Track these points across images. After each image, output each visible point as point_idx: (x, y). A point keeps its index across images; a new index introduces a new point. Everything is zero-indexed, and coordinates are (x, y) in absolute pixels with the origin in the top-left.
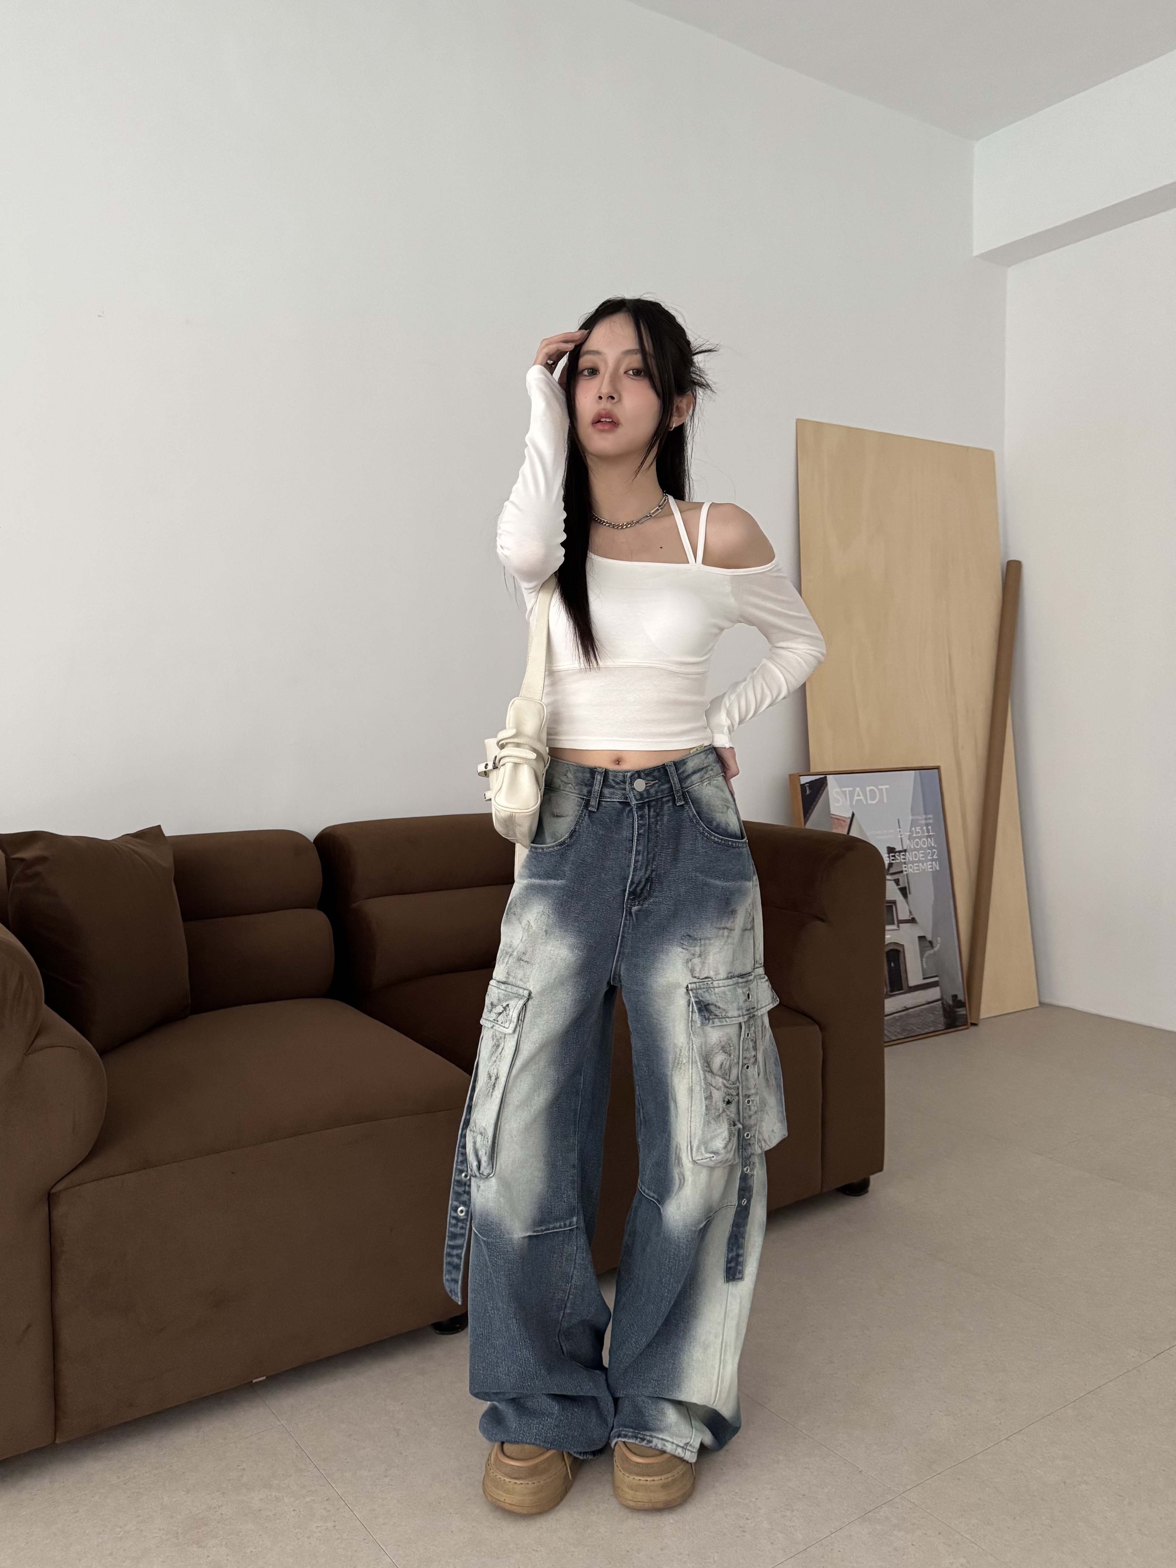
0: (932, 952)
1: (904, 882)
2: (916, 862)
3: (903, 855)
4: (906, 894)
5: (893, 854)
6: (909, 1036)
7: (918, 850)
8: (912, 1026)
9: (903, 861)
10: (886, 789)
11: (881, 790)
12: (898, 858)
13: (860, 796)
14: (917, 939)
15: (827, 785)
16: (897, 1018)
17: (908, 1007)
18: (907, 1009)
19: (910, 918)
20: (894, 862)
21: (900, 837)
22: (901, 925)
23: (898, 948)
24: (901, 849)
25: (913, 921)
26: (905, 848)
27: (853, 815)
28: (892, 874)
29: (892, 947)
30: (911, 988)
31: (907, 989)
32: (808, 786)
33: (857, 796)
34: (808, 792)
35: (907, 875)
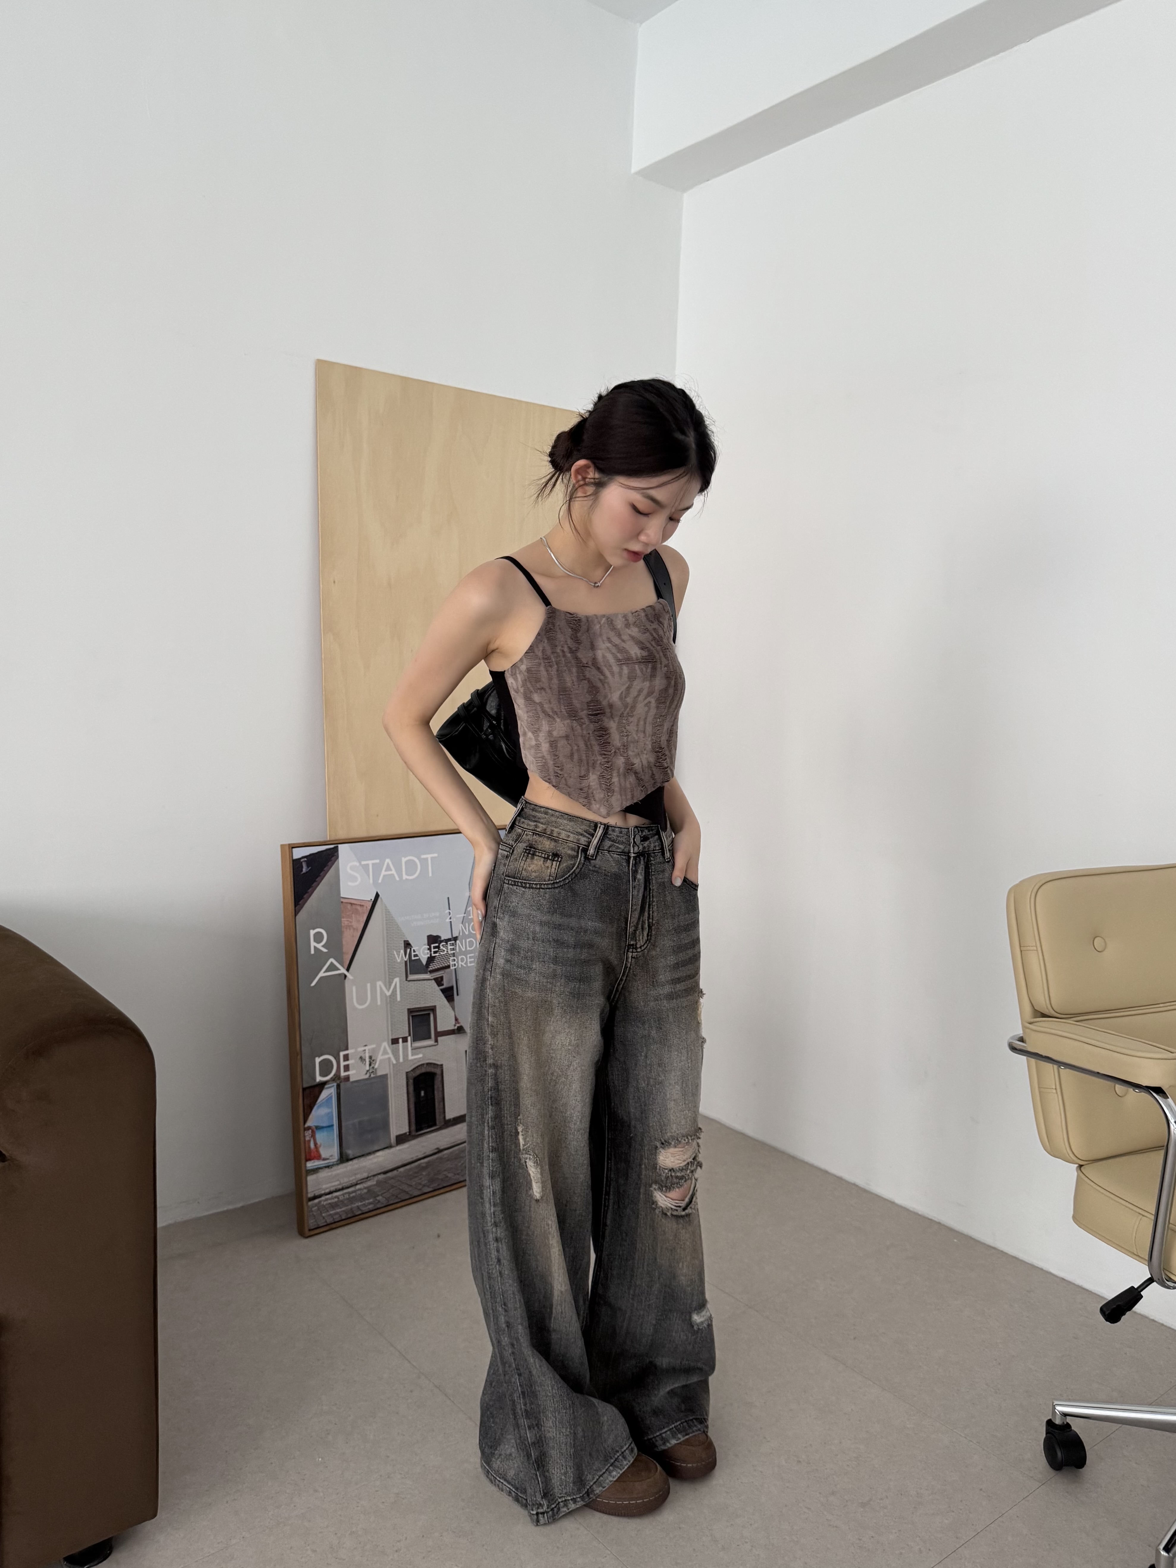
1: (450, 980)
3: (453, 945)
4: (453, 995)
5: (437, 945)
6: (441, 1186)
8: (446, 1173)
9: (452, 952)
10: (430, 858)
11: (424, 862)
12: (444, 949)
13: (391, 870)
15: (337, 857)
16: (424, 1165)
17: (442, 1148)
18: (440, 1151)
19: (454, 1027)
20: (437, 955)
21: (448, 920)
22: (439, 1039)
23: (433, 1070)
24: (450, 937)
25: (459, 1030)
26: (454, 936)
27: (377, 896)
28: (431, 972)
29: (423, 1070)
30: (450, 1120)
31: (443, 1123)
32: (305, 861)
33: (386, 871)
34: (305, 869)
35: (456, 970)
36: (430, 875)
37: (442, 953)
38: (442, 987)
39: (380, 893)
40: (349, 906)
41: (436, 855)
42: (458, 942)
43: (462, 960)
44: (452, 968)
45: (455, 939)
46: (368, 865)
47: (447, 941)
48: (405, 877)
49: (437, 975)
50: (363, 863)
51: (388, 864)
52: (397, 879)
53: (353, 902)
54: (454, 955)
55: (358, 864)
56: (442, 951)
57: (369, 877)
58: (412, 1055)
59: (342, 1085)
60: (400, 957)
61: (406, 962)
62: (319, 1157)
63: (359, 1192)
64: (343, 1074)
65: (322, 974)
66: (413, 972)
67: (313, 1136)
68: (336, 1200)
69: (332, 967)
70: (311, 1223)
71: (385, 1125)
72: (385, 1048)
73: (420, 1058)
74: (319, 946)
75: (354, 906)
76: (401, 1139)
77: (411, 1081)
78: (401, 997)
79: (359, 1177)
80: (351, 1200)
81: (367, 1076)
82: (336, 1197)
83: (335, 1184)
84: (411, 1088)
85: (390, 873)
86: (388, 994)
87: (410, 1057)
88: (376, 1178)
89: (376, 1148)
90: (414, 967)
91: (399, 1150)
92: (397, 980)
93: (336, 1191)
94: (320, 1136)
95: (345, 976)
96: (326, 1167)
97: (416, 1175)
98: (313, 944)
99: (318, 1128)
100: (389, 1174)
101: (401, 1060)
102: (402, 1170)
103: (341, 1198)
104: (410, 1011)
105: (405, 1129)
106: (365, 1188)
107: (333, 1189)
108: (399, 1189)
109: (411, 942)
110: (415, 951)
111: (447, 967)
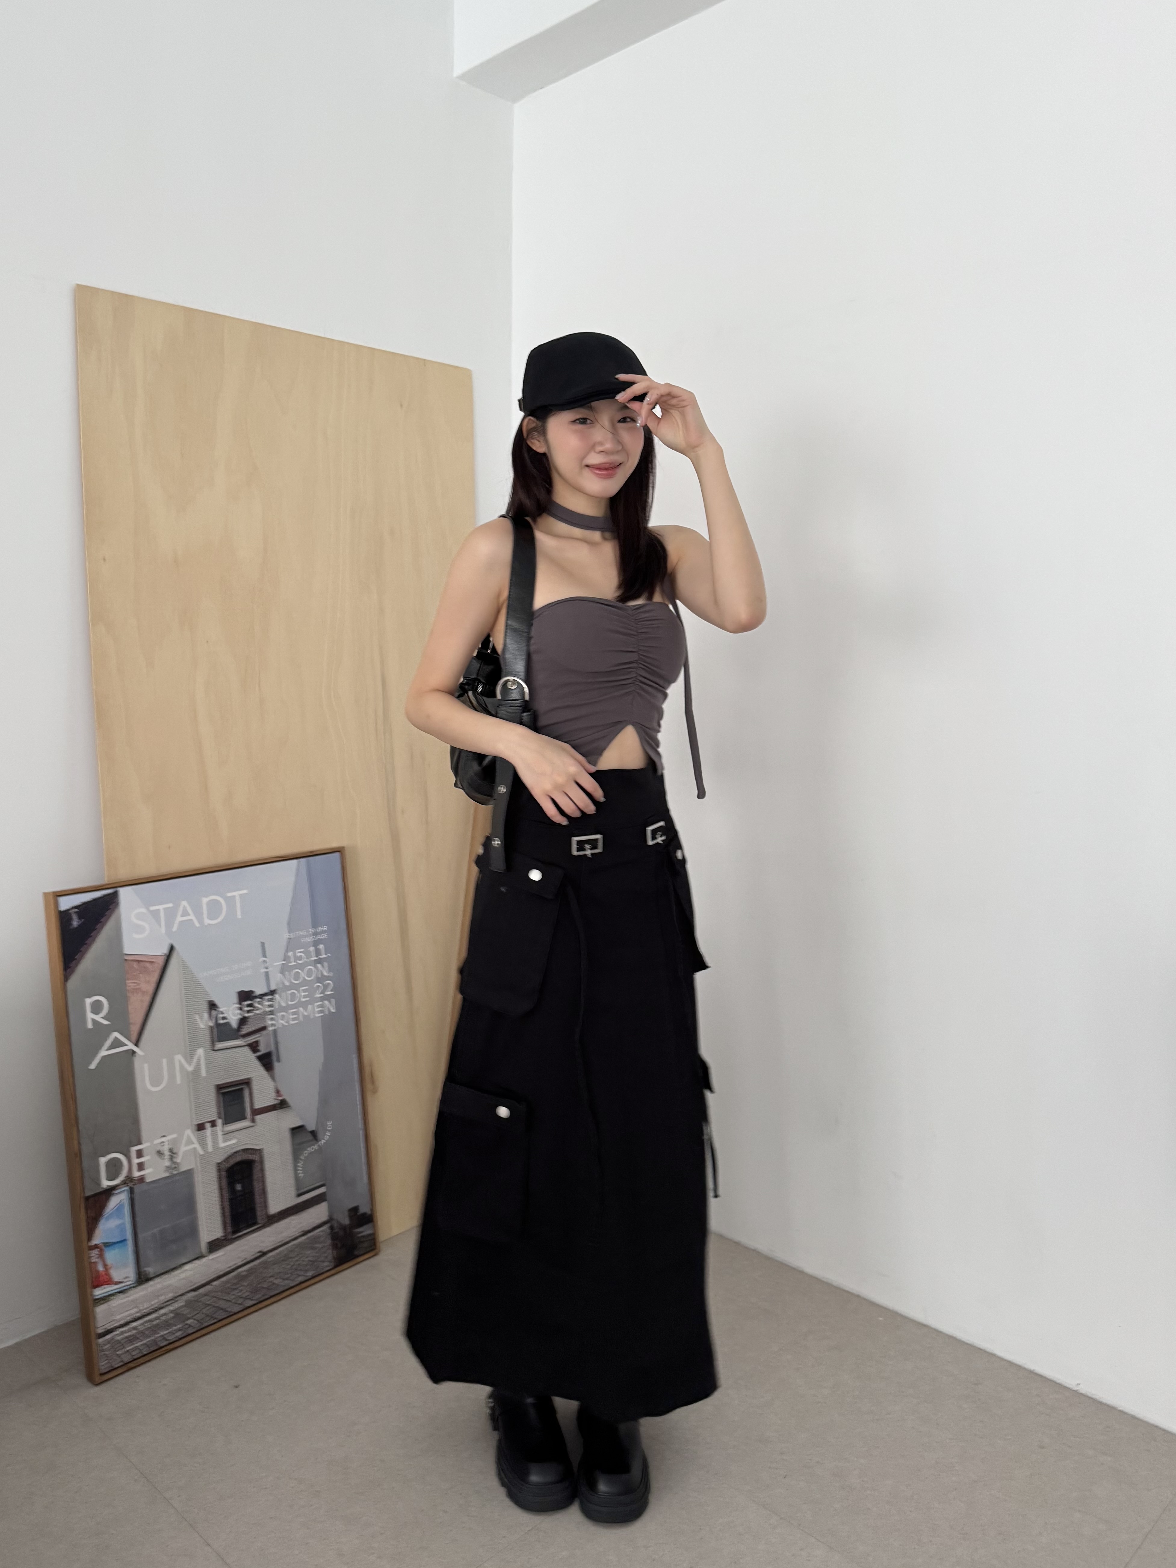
0: (316, 1147)
1: (267, 1045)
2: (293, 1007)
3: (270, 1000)
4: (272, 1062)
5: (250, 1002)
6: (266, 1297)
7: (296, 987)
8: (271, 1279)
9: (270, 1009)
10: (241, 896)
11: (230, 901)
12: (259, 1006)
13: (188, 914)
14: (287, 1135)
15: (117, 905)
16: (244, 1273)
17: (265, 1250)
18: (264, 1254)
19: (276, 1102)
20: (251, 1014)
21: (263, 970)
22: (258, 1118)
23: (251, 1157)
24: (266, 991)
25: (282, 1105)
26: (272, 989)
27: (172, 949)
28: (244, 1036)
29: (238, 1159)
30: (274, 1216)
31: (266, 1220)
32: (75, 912)
33: (182, 916)
34: (75, 923)
35: (275, 1031)
36: (239, 916)
37: (257, 1012)
38: (258, 1054)
39: (175, 945)
40: (135, 965)
41: (243, 891)
42: (277, 996)
43: (283, 1017)
44: (271, 1029)
45: (272, 993)
46: (158, 911)
47: (262, 996)
48: (208, 922)
49: (251, 1039)
50: (153, 908)
51: (185, 908)
52: (197, 925)
53: (140, 958)
54: (272, 1013)
55: (143, 910)
56: (258, 1009)
57: (160, 925)
58: (225, 1141)
59: (138, 1189)
60: (204, 1022)
61: (211, 1027)
62: (109, 1281)
63: (164, 1318)
64: (136, 1174)
65: (103, 1053)
66: (221, 1040)
67: (101, 1256)
68: (134, 1332)
70: (103, 1365)
71: (193, 1231)
72: (188, 1138)
73: (234, 1144)
74: (98, 1018)
75: (142, 964)
76: (214, 1246)
77: (224, 1174)
78: (207, 1071)
79: (163, 1298)
80: (155, 1329)
81: (167, 1174)
82: (135, 1328)
83: (134, 1312)
84: (224, 1182)
85: (185, 918)
86: (190, 1068)
87: (222, 1145)
88: (185, 1298)
89: (184, 1261)
90: (221, 1032)
91: (212, 1259)
92: (200, 1052)
93: (135, 1320)
94: (111, 1256)
95: (134, 1053)
96: (120, 1292)
97: (234, 1287)
98: (90, 1016)
99: (107, 1245)
100: (201, 1291)
101: (210, 1149)
102: (215, 1283)
103: (141, 1328)
104: (219, 1088)
105: (218, 1233)
106: (172, 1312)
107: (129, 1319)
108: (214, 1306)
109: (217, 1002)
110: (222, 1013)
111: (264, 1028)
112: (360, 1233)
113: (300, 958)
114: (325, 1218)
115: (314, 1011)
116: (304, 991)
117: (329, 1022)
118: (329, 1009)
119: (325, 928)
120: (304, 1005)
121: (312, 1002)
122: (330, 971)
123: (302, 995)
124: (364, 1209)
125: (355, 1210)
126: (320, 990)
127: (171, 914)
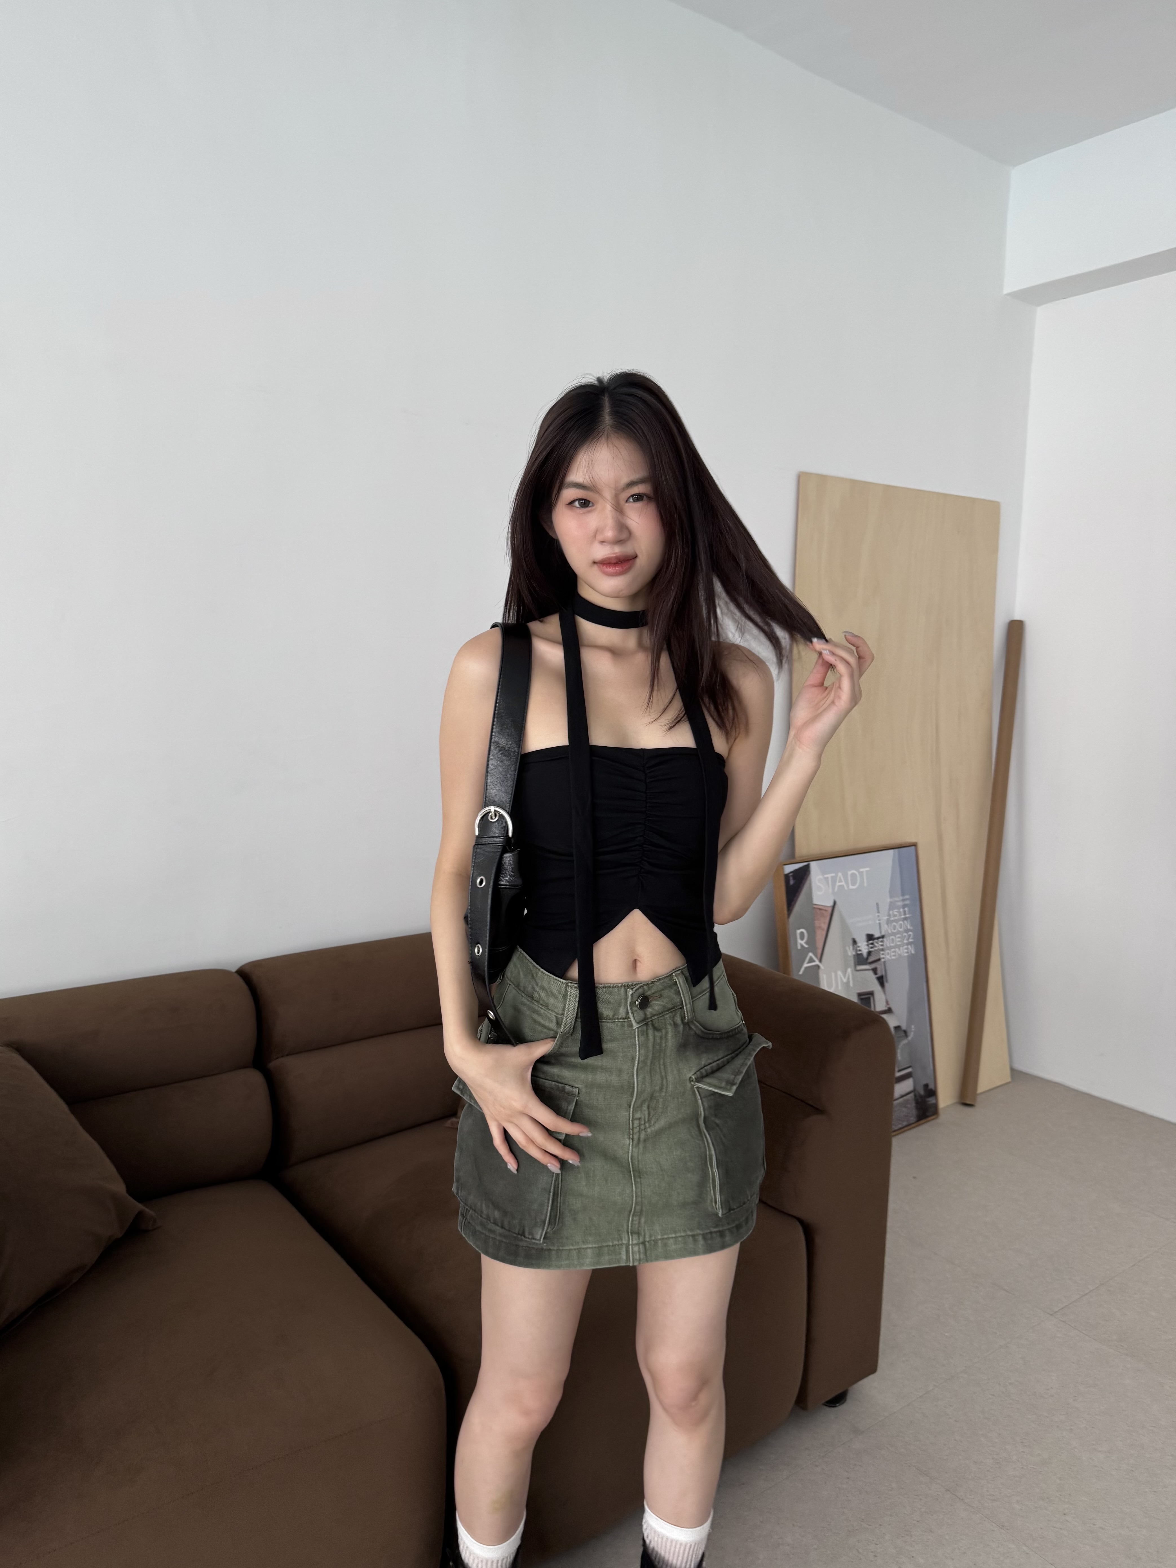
0: (906, 1041)
1: (881, 970)
2: (893, 947)
3: (882, 942)
4: (884, 982)
5: (872, 941)
7: (895, 934)
9: (882, 947)
10: (865, 872)
11: (861, 875)
12: (877, 945)
13: (841, 881)
15: (810, 872)
19: (886, 1008)
20: (873, 949)
21: (878, 922)
24: (880, 935)
25: (889, 1010)
26: (882, 934)
27: (835, 903)
28: (871, 963)
32: (792, 876)
33: (839, 882)
34: (792, 882)
35: (884, 962)
36: (866, 884)
37: (876, 948)
38: (877, 976)
39: (837, 900)
40: (818, 910)
41: (868, 869)
42: (885, 939)
43: (888, 954)
44: (883, 960)
45: (883, 937)
46: (827, 878)
47: (879, 938)
48: (851, 887)
49: (873, 966)
50: (826, 876)
51: (840, 878)
52: (846, 888)
53: (820, 907)
54: (883, 950)
55: (821, 877)
56: (876, 947)
57: (829, 886)
60: (851, 952)
61: (854, 955)
65: (806, 965)
66: (859, 964)
69: (811, 960)
74: (803, 942)
75: (821, 911)
78: (853, 984)
85: (840, 884)
86: (845, 980)
90: (860, 960)
92: (849, 970)
95: (818, 967)
98: (799, 941)
104: (859, 995)
109: (857, 940)
110: (859, 947)
111: (879, 960)
112: (929, 1101)
113: (895, 916)
114: (911, 1088)
115: (904, 952)
116: (899, 937)
117: (912, 958)
118: (911, 951)
119: (907, 897)
120: (898, 947)
121: (903, 945)
122: (911, 925)
123: (897, 940)
124: (931, 1086)
125: (926, 1086)
126: (906, 938)
127: (834, 880)
